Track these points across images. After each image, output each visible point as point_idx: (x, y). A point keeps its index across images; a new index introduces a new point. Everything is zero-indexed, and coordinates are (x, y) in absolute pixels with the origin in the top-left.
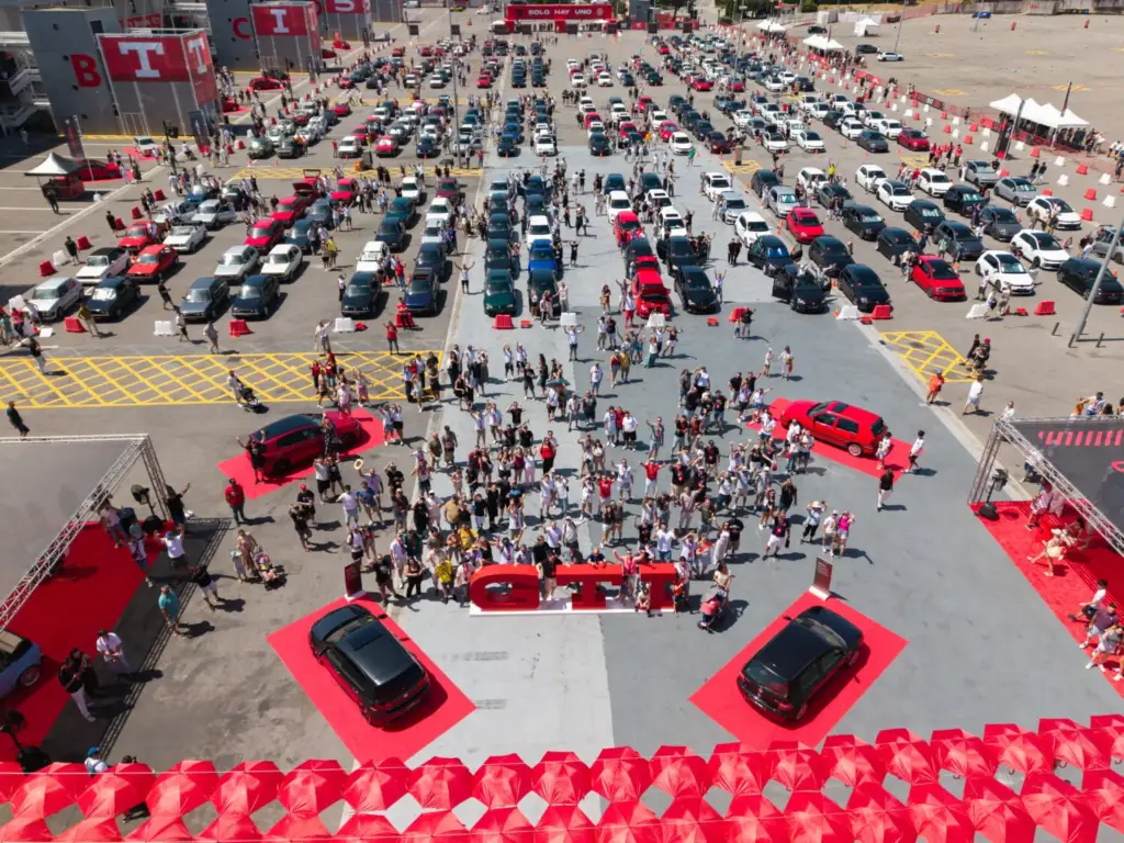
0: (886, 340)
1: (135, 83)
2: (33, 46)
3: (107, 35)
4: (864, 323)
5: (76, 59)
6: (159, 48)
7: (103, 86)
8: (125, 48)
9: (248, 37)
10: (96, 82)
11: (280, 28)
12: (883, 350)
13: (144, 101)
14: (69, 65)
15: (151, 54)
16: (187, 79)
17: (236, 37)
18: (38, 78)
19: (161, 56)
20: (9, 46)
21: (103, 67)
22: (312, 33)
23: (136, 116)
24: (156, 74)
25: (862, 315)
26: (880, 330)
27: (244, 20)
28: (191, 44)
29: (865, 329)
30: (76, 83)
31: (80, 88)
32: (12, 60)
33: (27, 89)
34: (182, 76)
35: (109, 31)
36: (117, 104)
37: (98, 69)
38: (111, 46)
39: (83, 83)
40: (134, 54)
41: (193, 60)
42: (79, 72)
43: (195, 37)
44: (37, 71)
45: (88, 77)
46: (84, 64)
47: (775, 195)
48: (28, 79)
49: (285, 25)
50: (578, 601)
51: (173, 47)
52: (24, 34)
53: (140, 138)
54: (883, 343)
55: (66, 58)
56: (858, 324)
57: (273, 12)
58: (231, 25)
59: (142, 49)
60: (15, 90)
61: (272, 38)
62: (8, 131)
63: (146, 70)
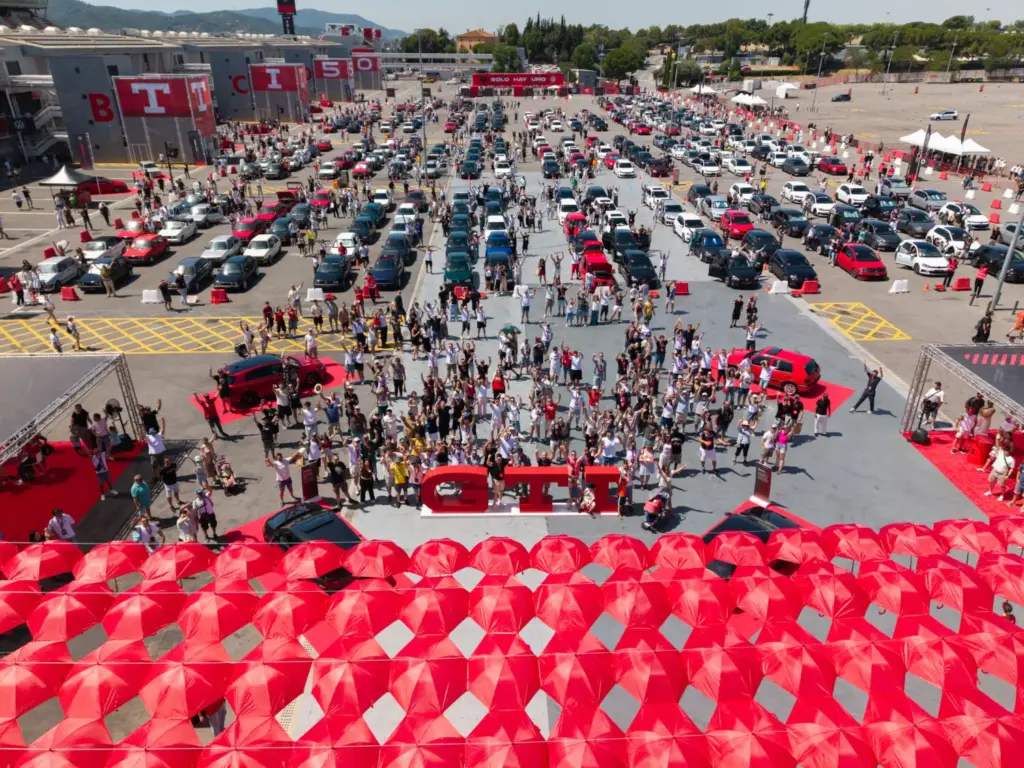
0: (814, 308)
1: (143, 119)
2: (56, 86)
3: (121, 77)
4: (794, 296)
5: (93, 98)
6: (166, 88)
7: (115, 121)
8: (136, 88)
9: (244, 92)
10: (109, 117)
11: (274, 84)
12: (813, 316)
13: (151, 134)
14: (88, 102)
15: (159, 93)
16: (189, 115)
17: (236, 93)
18: (60, 114)
19: (167, 95)
20: (35, 86)
21: (117, 104)
22: (302, 90)
23: (143, 148)
24: (162, 110)
25: (791, 290)
26: (809, 302)
27: (243, 77)
28: (194, 86)
29: (795, 301)
30: (92, 118)
31: (97, 124)
32: (38, 101)
33: (49, 123)
34: (185, 112)
35: (126, 74)
36: (126, 136)
37: (111, 106)
38: (124, 87)
39: (98, 118)
40: (144, 93)
41: (195, 98)
42: (95, 108)
43: (198, 80)
44: (58, 108)
45: (103, 113)
46: (100, 102)
47: (710, 204)
48: (50, 115)
49: (279, 82)
50: (525, 506)
51: (179, 87)
52: (50, 77)
53: (144, 163)
54: (812, 311)
55: (84, 97)
56: (789, 297)
57: (268, 71)
58: (231, 81)
59: (151, 89)
60: (38, 125)
61: (267, 93)
62: (30, 160)
63: (154, 107)
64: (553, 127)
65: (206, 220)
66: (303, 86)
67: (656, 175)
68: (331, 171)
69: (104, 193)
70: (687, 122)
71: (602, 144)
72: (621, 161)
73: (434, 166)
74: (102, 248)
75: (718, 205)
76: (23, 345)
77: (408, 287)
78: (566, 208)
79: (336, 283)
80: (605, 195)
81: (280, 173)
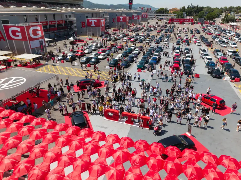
0: (236, 86)
1: (91, 27)
2: (76, 20)
3: (88, 18)
4: (231, 82)
5: (82, 22)
6: (96, 21)
7: (86, 27)
8: (90, 21)
9: (115, 22)
10: (85, 27)
11: (121, 21)
12: (234, 88)
13: (92, 30)
14: (81, 24)
15: (94, 22)
16: (100, 27)
17: (113, 22)
18: (76, 26)
19: (96, 22)
20: (73, 20)
21: (86, 24)
22: (127, 22)
23: (90, 33)
24: (95, 25)
25: (231, 80)
26: (235, 84)
27: (115, 19)
28: (102, 20)
29: (231, 83)
30: (82, 27)
31: (82, 28)
32: (73, 23)
33: (74, 28)
34: (99, 26)
35: (89, 18)
36: (87, 31)
37: (85, 25)
38: (88, 20)
39: (83, 27)
40: (92, 22)
41: (101, 23)
42: (82, 25)
43: (103, 19)
44: (76, 24)
45: (84, 26)
46: (83, 23)
47: (218, 54)
48: (75, 26)
49: (122, 20)
50: (127, 122)
51: (98, 20)
52: (75, 18)
53: (89, 36)
54: (235, 87)
55: (81, 22)
56: (230, 82)
57: (120, 17)
58: (112, 20)
59: (93, 21)
60: (72, 28)
61: (119, 22)
62: (70, 35)
63: (93, 25)
64: (185, 32)
65: (95, 49)
66: (128, 21)
67: (207, 46)
68: (126, 40)
69: (78, 42)
70: (224, 32)
71: (195, 37)
72: (198, 42)
73: (149, 40)
74: (72, 53)
75: (220, 55)
76: (51, 70)
77: (129, 68)
78: (177, 52)
79: (113, 65)
80: (188, 50)
81: (115, 40)
